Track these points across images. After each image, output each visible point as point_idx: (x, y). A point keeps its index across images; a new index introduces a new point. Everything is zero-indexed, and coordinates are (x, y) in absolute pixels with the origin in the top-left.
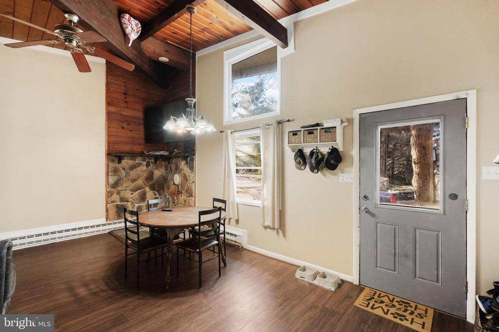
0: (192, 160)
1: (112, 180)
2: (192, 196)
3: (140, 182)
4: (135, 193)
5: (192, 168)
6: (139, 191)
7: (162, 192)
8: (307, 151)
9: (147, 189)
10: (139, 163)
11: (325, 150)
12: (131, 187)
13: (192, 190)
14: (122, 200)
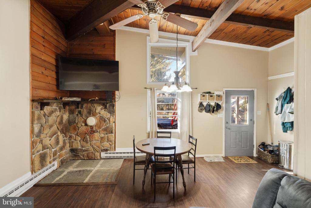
0: (113, 106)
1: (37, 128)
2: (112, 132)
3: (55, 128)
4: (52, 139)
5: (112, 112)
6: (55, 136)
7: (68, 134)
8: (205, 104)
9: (59, 133)
10: (55, 108)
11: (213, 104)
12: (49, 133)
13: (112, 128)
14: (44, 148)
